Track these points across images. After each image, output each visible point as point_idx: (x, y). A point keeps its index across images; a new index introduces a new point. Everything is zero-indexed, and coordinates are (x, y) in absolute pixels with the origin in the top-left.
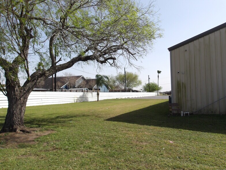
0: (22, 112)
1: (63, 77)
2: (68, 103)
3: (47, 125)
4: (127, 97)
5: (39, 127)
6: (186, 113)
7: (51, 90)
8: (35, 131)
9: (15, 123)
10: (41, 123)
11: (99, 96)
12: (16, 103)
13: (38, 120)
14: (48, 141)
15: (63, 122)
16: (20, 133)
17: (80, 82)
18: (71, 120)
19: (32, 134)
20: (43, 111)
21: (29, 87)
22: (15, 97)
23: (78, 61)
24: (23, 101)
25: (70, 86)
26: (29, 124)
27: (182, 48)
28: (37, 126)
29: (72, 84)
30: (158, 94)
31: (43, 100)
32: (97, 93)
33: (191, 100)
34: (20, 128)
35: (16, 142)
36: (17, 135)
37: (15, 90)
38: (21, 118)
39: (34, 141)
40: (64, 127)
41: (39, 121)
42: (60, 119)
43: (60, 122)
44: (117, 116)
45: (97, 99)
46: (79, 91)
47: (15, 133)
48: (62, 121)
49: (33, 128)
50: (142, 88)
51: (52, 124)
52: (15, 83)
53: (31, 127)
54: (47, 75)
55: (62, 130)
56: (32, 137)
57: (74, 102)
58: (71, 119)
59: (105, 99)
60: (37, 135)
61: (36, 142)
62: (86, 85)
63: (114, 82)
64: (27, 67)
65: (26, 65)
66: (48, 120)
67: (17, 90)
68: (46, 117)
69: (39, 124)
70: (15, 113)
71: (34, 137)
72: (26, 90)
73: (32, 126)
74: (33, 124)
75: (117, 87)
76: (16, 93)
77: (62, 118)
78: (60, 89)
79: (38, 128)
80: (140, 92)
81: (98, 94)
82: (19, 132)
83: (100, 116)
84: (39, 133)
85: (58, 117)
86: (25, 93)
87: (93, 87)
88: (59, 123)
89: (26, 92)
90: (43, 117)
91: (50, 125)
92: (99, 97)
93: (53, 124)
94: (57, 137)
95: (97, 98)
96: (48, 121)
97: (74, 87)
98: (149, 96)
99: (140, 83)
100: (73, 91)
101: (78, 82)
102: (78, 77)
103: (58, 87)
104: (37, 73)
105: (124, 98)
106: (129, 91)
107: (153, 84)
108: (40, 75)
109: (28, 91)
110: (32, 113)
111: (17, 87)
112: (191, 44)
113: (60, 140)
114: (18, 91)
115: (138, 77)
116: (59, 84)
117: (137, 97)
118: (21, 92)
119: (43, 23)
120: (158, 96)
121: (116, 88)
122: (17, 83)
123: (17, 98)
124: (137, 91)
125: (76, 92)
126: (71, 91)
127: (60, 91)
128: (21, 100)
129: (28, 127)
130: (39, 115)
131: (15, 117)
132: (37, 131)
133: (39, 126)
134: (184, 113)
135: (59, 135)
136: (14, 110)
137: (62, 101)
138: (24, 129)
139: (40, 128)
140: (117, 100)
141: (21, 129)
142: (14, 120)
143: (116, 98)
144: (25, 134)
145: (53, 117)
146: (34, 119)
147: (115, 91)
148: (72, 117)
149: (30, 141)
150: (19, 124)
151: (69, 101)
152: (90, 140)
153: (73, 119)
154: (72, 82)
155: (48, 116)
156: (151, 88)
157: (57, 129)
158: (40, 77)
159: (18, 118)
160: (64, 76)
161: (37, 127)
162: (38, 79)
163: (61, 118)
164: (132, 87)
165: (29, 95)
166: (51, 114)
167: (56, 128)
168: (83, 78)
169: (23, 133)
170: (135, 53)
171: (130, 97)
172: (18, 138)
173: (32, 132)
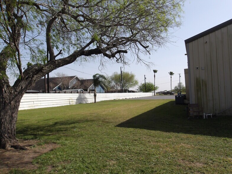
0: (13, 120)
1: (55, 78)
2: (63, 105)
3: (46, 135)
4: (124, 98)
5: (36, 138)
6: (209, 114)
7: (44, 92)
8: (31, 145)
9: (4, 136)
10: (37, 133)
11: (96, 97)
12: (4, 108)
13: (32, 129)
14: (54, 163)
15: (65, 131)
16: (10, 150)
17: (74, 83)
18: (74, 128)
19: (28, 151)
20: (37, 116)
21: (22, 87)
22: (3, 101)
23: (80, 55)
24: (15, 106)
25: (63, 87)
26: (21, 135)
27: (201, 40)
28: (32, 136)
29: (66, 85)
30: (155, 94)
31: (35, 103)
32: (94, 94)
33: (213, 99)
34: (11, 142)
35: (7, 165)
36: (7, 154)
37: (3, 91)
38: (12, 129)
39: (31, 163)
40: (68, 138)
41: (34, 129)
42: (60, 127)
43: (62, 131)
44: (128, 120)
45: (94, 101)
46: (74, 93)
47: (4, 150)
48: (63, 129)
49: (27, 139)
50: (138, 89)
51: (51, 133)
52: (3, 81)
53: (25, 139)
54: (44, 71)
55: (67, 142)
56: (28, 156)
57: (69, 104)
58: (73, 125)
59: (102, 100)
60: (35, 152)
61: (36, 164)
62: (81, 85)
63: (110, 82)
64: (18, 60)
65: (17, 57)
66: (45, 128)
67: (5, 91)
68: (42, 123)
69: (35, 133)
70: (3, 122)
71: (31, 156)
72: (18, 90)
73: (26, 137)
74: (27, 135)
75: (113, 87)
76: (5, 95)
77: (63, 125)
78: (52, 90)
79: (34, 140)
80: (137, 92)
81: (95, 96)
82: (10, 148)
83: (107, 120)
84: (37, 149)
85: (56, 124)
86: (16, 95)
87: (88, 88)
88: (60, 132)
89: (19, 93)
90: (38, 124)
91: (49, 135)
92: (96, 99)
93: (53, 133)
94: (65, 156)
95: (94, 99)
96: (46, 130)
97: (68, 88)
98: (146, 96)
99: (136, 83)
100: (68, 93)
101: (72, 82)
102: (72, 77)
103: (51, 88)
104: (32, 68)
105: (121, 98)
106: (125, 91)
107: (149, 84)
108: (35, 72)
109: (20, 92)
110: (23, 118)
111: (5, 86)
112: (212, 35)
113: (70, 160)
114: (7, 92)
115: (135, 77)
116: (51, 85)
117: (134, 97)
118: (11, 93)
119: (37, 9)
120: (155, 96)
121: (111, 88)
122: (5, 82)
123: (5, 102)
124: (133, 92)
125: (71, 93)
126: (65, 92)
127: (53, 93)
128: (11, 104)
129: (21, 139)
130: (33, 121)
131: (4, 128)
132: (34, 146)
133: (35, 136)
134: (207, 115)
135: (67, 152)
136: (2, 119)
137: (56, 103)
138: (16, 144)
139: (36, 140)
140: (115, 101)
141: (13, 145)
142: (2, 131)
143: (113, 99)
144: (17, 151)
145: (51, 123)
146: (28, 127)
147: (112, 92)
148: (74, 123)
149: (27, 163)
150: (10, 137)
151: (63, 103)
152: (114, 160)
153: (76, 125)
154: (66, 83)
155: (44, 123)
156: (147, 88)
157: (60, 141)
158: (36, 74)
159: (8, 129)
160: (56, 76)
161: (32, 139)
162: (33, 77)
163: (60, 125)
164: (128, 88)
165: (21, 97)
166: (47, 120)
167: (58, 140)
168: (77, 78)
169: (15, 150)
170: (149, 46)
171: (128, 98)
172: (9, 158)
173: (28, 148)
